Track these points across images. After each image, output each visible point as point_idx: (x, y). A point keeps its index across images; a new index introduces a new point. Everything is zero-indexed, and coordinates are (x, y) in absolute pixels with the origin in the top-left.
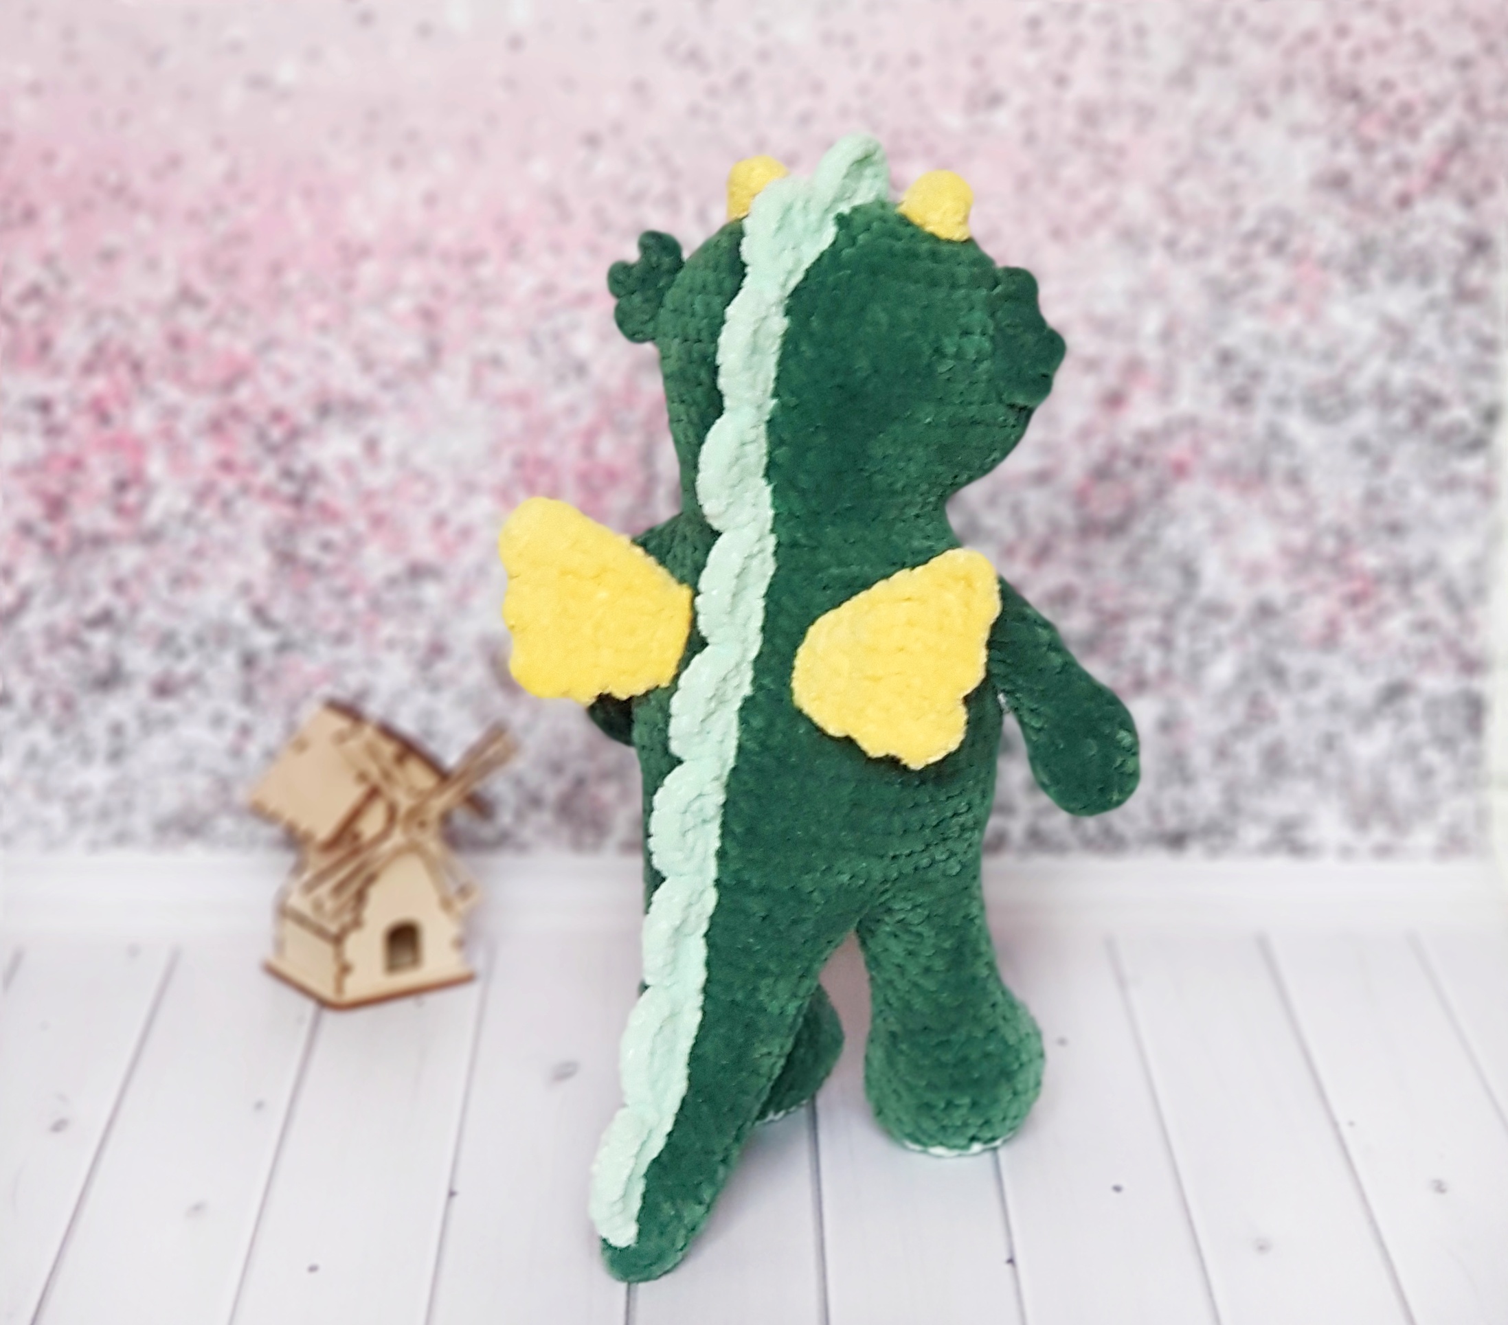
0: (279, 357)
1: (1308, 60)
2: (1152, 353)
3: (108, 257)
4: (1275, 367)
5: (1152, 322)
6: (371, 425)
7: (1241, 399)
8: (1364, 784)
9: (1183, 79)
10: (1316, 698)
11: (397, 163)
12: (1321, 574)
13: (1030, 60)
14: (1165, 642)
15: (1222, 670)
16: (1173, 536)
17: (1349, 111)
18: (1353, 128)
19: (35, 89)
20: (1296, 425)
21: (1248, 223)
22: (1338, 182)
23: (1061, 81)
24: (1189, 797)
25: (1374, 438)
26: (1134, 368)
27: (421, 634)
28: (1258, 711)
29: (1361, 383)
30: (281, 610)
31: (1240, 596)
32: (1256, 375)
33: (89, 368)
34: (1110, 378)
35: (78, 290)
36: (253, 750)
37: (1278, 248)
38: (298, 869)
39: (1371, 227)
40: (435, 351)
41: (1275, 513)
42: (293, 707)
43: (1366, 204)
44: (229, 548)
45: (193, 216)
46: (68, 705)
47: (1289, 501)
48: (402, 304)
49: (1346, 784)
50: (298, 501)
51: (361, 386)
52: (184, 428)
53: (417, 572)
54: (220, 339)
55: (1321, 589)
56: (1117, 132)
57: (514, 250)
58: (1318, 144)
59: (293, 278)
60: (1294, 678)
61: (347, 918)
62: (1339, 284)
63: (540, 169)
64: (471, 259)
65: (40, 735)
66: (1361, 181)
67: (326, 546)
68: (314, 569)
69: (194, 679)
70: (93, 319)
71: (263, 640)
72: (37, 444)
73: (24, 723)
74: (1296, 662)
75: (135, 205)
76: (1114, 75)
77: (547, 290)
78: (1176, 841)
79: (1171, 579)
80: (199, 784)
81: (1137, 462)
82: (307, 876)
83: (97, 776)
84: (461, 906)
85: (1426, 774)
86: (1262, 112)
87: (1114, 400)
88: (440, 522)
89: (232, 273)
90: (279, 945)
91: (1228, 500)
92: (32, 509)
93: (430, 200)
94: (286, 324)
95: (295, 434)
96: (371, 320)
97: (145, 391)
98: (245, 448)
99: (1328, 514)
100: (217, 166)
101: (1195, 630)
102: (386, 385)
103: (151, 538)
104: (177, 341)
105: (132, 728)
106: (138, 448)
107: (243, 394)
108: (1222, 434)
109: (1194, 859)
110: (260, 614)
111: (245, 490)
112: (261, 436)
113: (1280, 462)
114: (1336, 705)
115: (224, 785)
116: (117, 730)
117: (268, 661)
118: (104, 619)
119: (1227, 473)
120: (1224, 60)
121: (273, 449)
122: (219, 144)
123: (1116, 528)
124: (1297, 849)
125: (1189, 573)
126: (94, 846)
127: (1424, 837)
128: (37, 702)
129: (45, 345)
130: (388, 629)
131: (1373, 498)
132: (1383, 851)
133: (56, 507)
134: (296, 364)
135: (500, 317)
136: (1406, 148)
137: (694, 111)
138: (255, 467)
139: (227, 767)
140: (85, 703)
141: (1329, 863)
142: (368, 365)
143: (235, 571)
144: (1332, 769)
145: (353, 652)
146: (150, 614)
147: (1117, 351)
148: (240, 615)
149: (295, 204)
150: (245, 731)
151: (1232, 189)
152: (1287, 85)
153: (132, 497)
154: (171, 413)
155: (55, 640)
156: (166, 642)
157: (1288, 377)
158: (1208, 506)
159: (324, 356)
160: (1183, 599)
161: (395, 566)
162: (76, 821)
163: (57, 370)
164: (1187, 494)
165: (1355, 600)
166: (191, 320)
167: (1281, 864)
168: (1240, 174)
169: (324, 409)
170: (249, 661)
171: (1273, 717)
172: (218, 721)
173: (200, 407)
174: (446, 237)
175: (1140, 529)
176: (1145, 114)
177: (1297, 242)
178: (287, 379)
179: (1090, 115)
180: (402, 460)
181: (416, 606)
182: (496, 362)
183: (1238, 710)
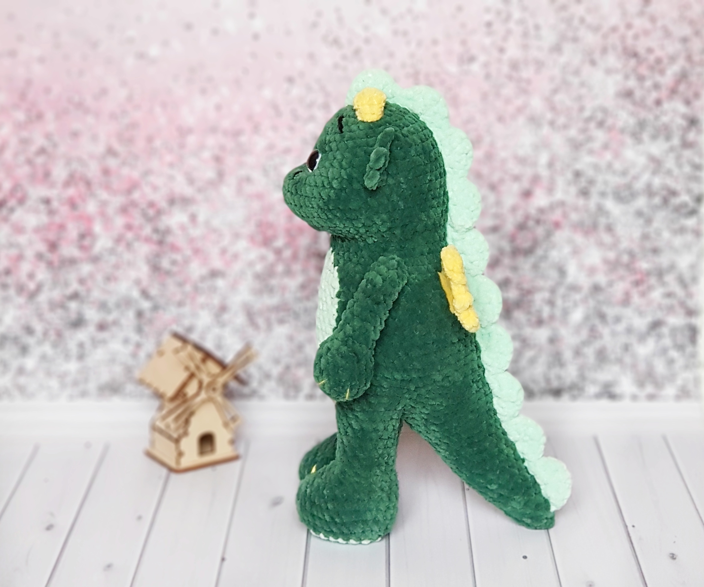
0: (152, 179)
1: (614, 39)
2: (544, 173)
3: (75, 135)
4: (600, 178)
5: (544, 158)
6: (193, 208)
7: (585, 193)
8: (642, 367)
9: (557, 49)
10: (620, 328)
11: (203, 91)
12: (622, 272)
13: (487, 41)
14: (551, 303)
15: (577, 316)
16: (554, 255)
17: (633, 62)
18: (634, 70)
19: (42, 60)
20: (610, 204)
21: (587, 114)
22: (628, 94)
23: (502, 50)
24: (563, 373)
25: (645, 210)
26: (536, 179)
27: (216, 301)
28: (594, 334)
29: (639, 185)
30: (154, 291)
31: (585, 282)
32: (591, 182)
33: (67, 184)
34: (525, 184)
35: (62, 149)
36: (142, 354)
37: (601, 124)
38: (161, 408)
39: (643, 114)
40: (221, 175)
41: (601, 244)
42: (160, 334)
43: (641, 104)
44: (130, 264)
45: (113, 116)
46: (59, 334)
47: (607, 239)
48: (206, 155)
49: (634, 366)
50: (161, 243)
51: (188, 191)
52: (110, 210)
53: (214, 274)
54: (125, 171)
55: (622, 278)
56: (527, 73)
57: (256, 129)
58: (619, 77)
59: (158, 143)
60: (610, 319)
61: (181, 431)
62: (629, 141)
63: (267, 93)
64: (237, 133)
65: (47, 348)
66: (638, 94)
67: (174, 263)
68: (168, 273)
69: (116, 323)
70: (68, 162)
71: (146, 305)
72: (44, 219)
73: (40, 343)
74: (611, 312)
75: (87, 111)
76: (525, 47)
77: (271, 147)
78: (557, 393)
79: (554, 274)
80: (118, 370)
81: (538, 222)
82: (164, 412)
83: (73, 366)
84: (232, 426)
85: (671, 362)
86: (593, 63)
87: (527, 194)
88: (224, 252)
89: (130, 141)
90: (152, 443)
91: (579, 239)
92: (42, 247)
93: (218, 108)
94: (155, 164)
95: (159, 213)
96: (192, 162)
97: (93, 195)
98: (137, 220)
99: (625, 244)
100: (123, 93)
101: (564, 297)
102: (200, 190)
103: (95, 260)
104: (106, 172)
105: (88, 345)
106: (89, 220)
107: (136, 195)
108: (576, 209)
109: (565, 401)
110: (145, 294)
111: (138, 238)
112: (145, 215)
113: (603, 221)
114: (629, 330)
115: (128, 370)
116: (81, 345)
117: (148, 315)
118: (75, 296)
119: (578, 226)
120: (575, 40)
121: (149, 220)
122: (124, 83)
123: (528, 252)
124: (612, 396)
125: (562, 272)
126: (71, 398)
127: (670, 391)
128: (45, 334)
129: (47, 175)
130: (201, 299)
131: (645, 237)
132: (651, 397)
133: (53, 246)
134: (159, 181)
135: (250, 160)
136: (658, 78)
137: (336, 66)
138: (141, 227)
139: (130, 362)
140: (67, 333)
141: (626, 403)
142: (191, 181)
143: (133, 274)
144: (628, 359)
145: (186, 310)
146: (96, 294)
147: (528, 172)
148: (135, 294)
149: (158, 110)
150: (138, 346)
151: (579, 98)
152: (604, 51)
153: (87, 242)
154: (104, 204)
155: (54, 306)
156: (103, 306)
157: (606, 183)
158: (570, 241)
159: (171, 178)
160: (559, 284)
161: (204, 271)
162: (63, 385)
163: (52, 185)
164: (560, 236)
165: (637, 283)
166: (112, 163)
167: (605, 403)
168: (583, 91)
169: (172, 201)
170: (140, 314)
171: (601, 337)
172: (126, 341)
173: (117, 201)
174: (226, 124)
175: (539, 252)
176: (539, 65)
177: (610, 122)
178: (155, 188)
179: (515, 66)
180: (207, 223)
181: (213, 289)
182: (248, 180)
183: (584, 334)
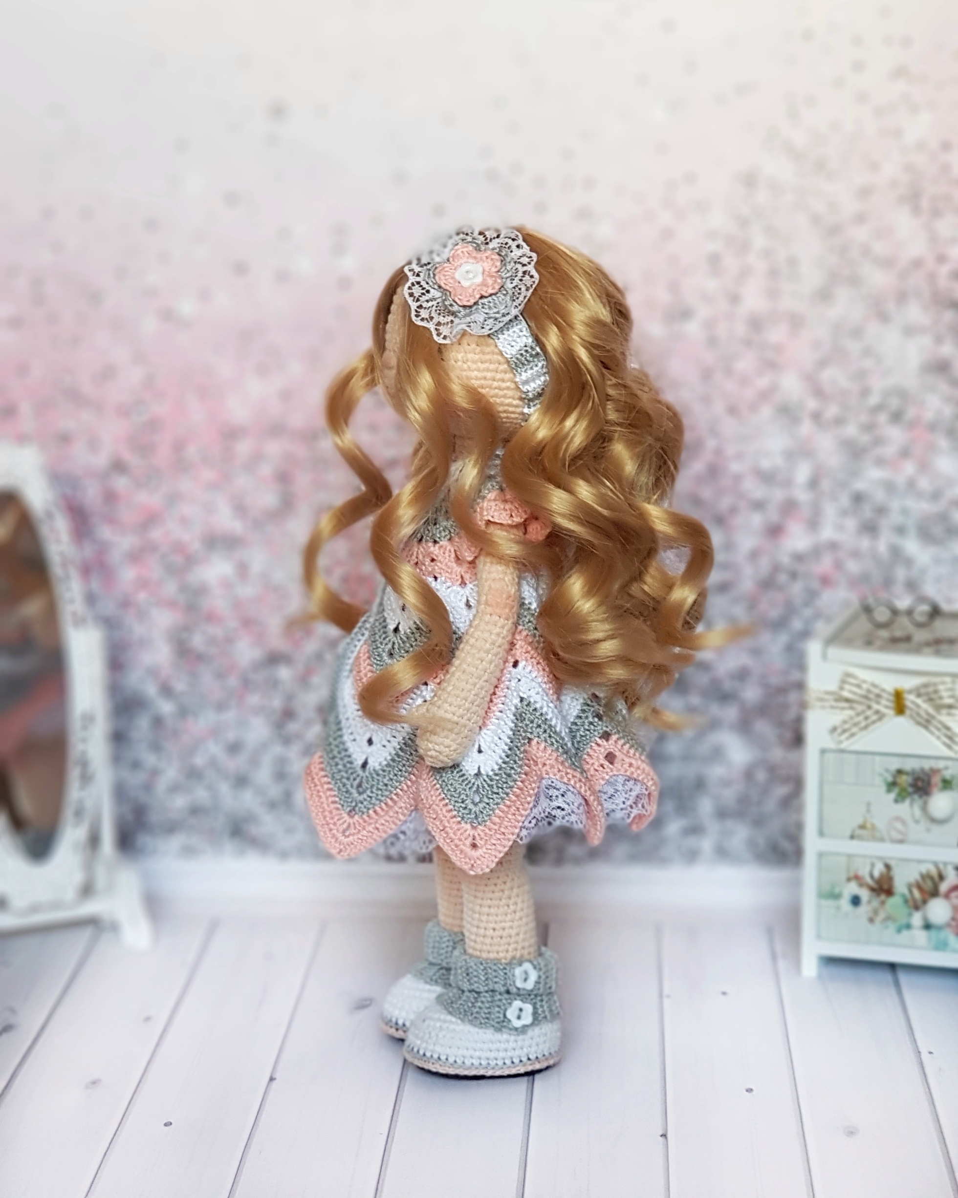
0: (182, 508)
1: (917, 280)
2: (803, 496)
3: (64, 440)
4: (895, 505)
5: (803, 473)
6: (243, 554)
7: (870, 529)
9: (824, 295)
11: (263, 370)
13: (712, 285)
19: (15, 323)
20: (912, 546)
21: (874, 400)
22: (942, 367)
23: (735, 299)
26: (789, 507)
27: (277, 703)
30: (180, 686)
32: (881, 511)
34: (773, 515)
37: (897, 417)
40: (288, 501)
44: (144, 644)
45: (123, 411)
48: (265, 470)
50: (191, 608)
51: (237, 528)
53: (274, 659)
54: (141, 497)
56: (776, 334)
58: (926, 341)
59: (191, 452)
62: (943, 442)
67: (211, 640)
68: (200, 658)
71: (167, 708)
75: (83, 402)
76: (773, 294)
81: (794, 575)
86: (884, 317)
87: (775, 531)
89: (149, 449)
93: (286, 396)
95: (190, 561)
96: (242, 482)
98: (155, 572)
102: (255, 526)
104: (109, 497)
107: (156, 534)
108: (856, 554)
110: (166, 690)
111: (156, 601)
112: (166, 562)
113: (900, 574)
117: (171, 723)
120: (854, 281)
121: (174, 572)
122: (139, 359)
123: (779, 625)
130: (254, 699)
134: (192, 512)
138: (160, 584)
142: (242, 511)
145: (230, 715)
147: (778, 495)
148: (153, 689)
151: (862, 375)
152: (902, 297)
157: (905, 512)
159: (210, 507)
161: (258, 654)
164: (831, 597)
166: (120, 483)
168: (868, 363)
169: (211, 543)
170: (158, 723)
173: (127, 543)
174: (297, 420)
175: (797, 624)
176: (796, 322)
177: (911, 413)
178: (185, 523)
179: (756, 324)
180: (265, 577)
181: (274, 684)
